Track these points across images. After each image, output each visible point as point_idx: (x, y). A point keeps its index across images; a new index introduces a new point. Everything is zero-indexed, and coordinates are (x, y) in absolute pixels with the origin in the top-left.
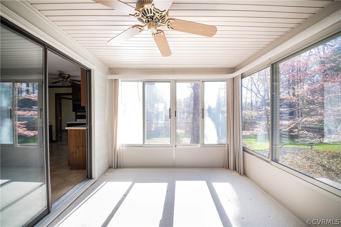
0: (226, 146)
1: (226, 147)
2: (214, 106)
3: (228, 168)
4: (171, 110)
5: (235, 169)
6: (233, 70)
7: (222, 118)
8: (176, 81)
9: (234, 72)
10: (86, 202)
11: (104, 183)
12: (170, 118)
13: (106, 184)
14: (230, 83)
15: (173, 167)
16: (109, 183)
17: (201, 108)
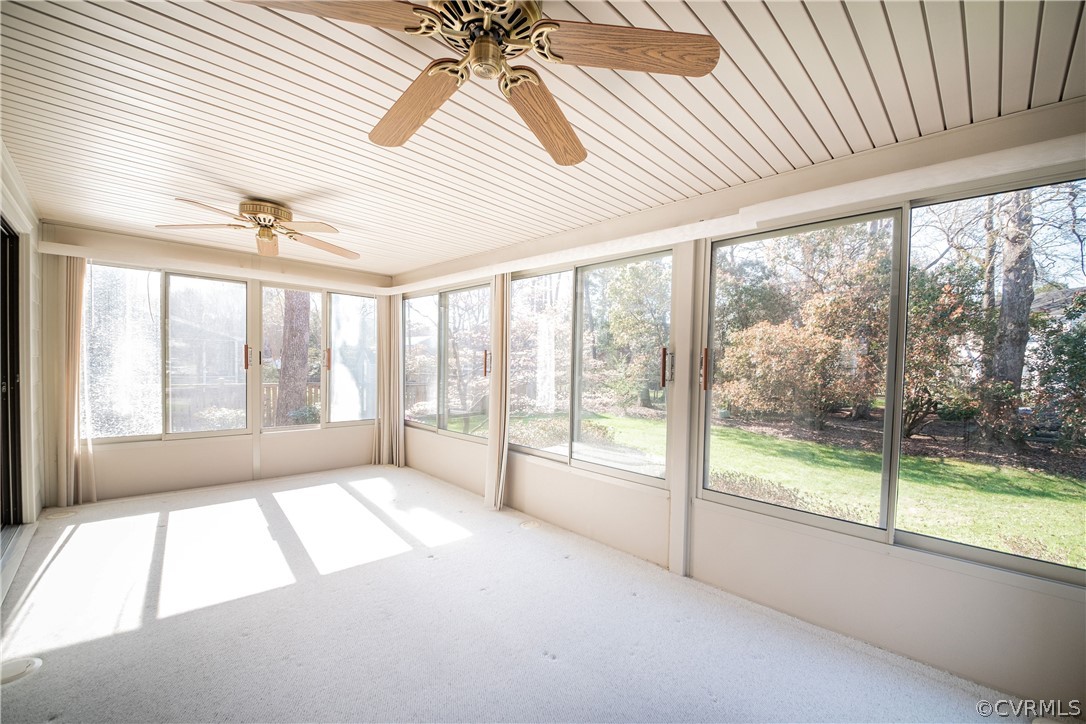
0: (376, 421)
1: (376, 425)
2: (353, 342)
3: (379, 463)
4: (249, 350)
5: (391, 462)
6: (389, 280)
7: (370, 369)
8: (262, 283)
9: (391, 286)
10: (68, 544)
11: (69, 528)
12: (246, 367)
13: (77, 531)
14: (385, 304)
15: (253, 480)
16: (83, 527)
17: (323, 348)
